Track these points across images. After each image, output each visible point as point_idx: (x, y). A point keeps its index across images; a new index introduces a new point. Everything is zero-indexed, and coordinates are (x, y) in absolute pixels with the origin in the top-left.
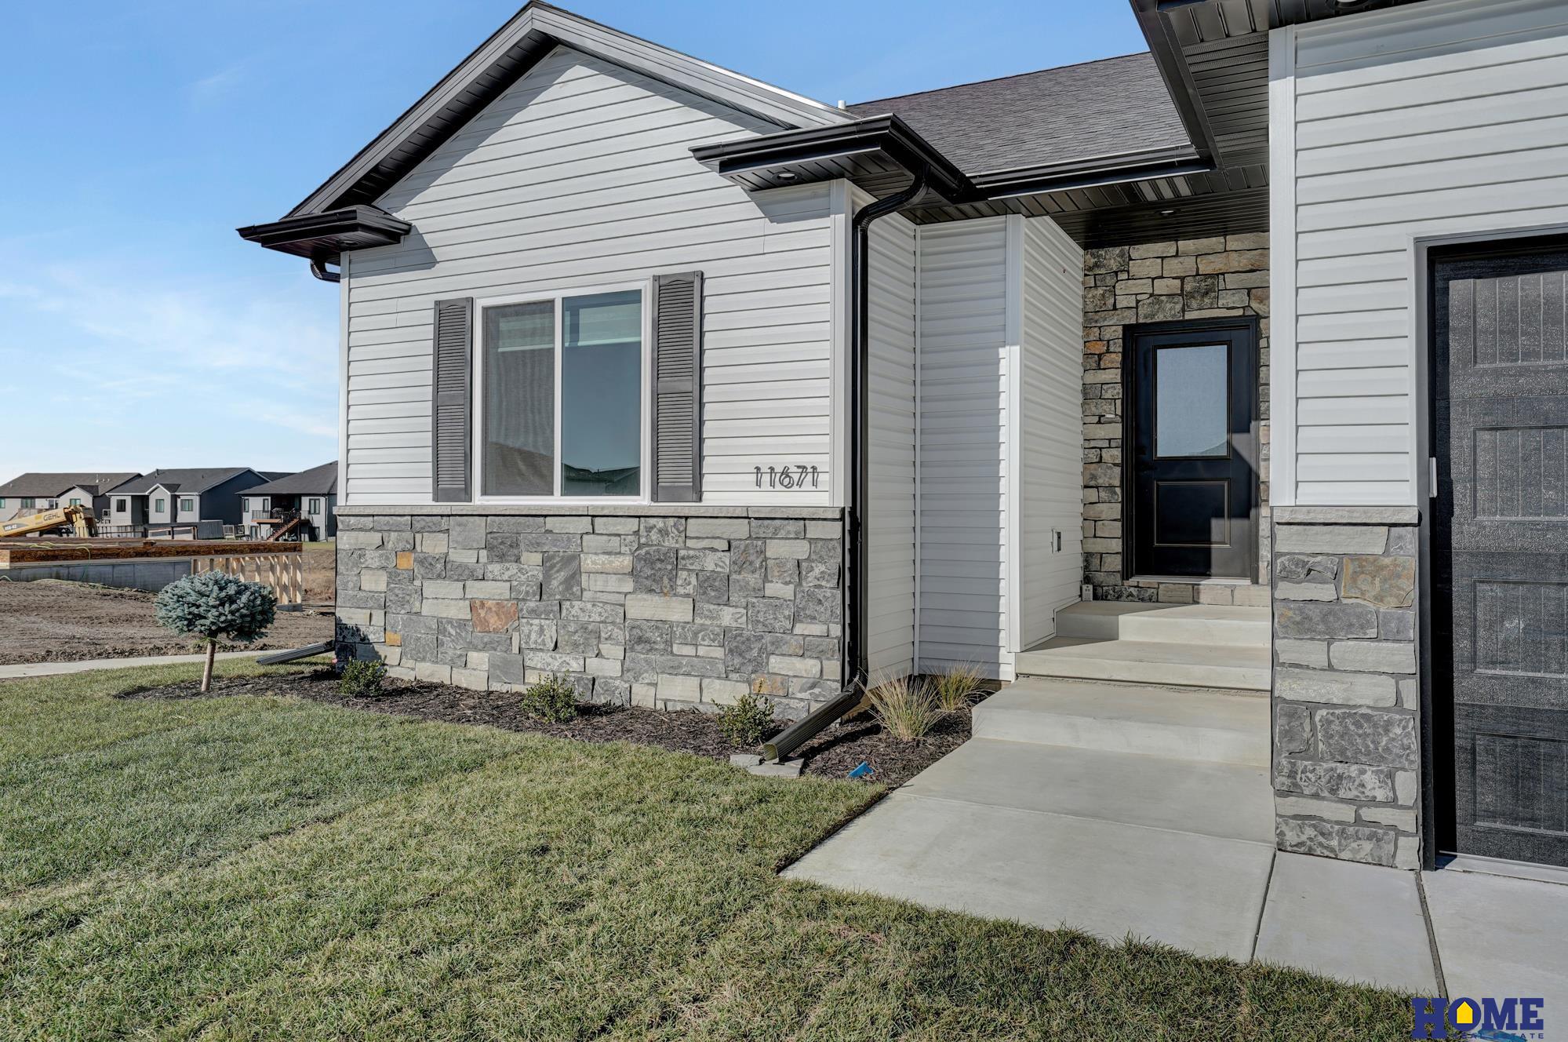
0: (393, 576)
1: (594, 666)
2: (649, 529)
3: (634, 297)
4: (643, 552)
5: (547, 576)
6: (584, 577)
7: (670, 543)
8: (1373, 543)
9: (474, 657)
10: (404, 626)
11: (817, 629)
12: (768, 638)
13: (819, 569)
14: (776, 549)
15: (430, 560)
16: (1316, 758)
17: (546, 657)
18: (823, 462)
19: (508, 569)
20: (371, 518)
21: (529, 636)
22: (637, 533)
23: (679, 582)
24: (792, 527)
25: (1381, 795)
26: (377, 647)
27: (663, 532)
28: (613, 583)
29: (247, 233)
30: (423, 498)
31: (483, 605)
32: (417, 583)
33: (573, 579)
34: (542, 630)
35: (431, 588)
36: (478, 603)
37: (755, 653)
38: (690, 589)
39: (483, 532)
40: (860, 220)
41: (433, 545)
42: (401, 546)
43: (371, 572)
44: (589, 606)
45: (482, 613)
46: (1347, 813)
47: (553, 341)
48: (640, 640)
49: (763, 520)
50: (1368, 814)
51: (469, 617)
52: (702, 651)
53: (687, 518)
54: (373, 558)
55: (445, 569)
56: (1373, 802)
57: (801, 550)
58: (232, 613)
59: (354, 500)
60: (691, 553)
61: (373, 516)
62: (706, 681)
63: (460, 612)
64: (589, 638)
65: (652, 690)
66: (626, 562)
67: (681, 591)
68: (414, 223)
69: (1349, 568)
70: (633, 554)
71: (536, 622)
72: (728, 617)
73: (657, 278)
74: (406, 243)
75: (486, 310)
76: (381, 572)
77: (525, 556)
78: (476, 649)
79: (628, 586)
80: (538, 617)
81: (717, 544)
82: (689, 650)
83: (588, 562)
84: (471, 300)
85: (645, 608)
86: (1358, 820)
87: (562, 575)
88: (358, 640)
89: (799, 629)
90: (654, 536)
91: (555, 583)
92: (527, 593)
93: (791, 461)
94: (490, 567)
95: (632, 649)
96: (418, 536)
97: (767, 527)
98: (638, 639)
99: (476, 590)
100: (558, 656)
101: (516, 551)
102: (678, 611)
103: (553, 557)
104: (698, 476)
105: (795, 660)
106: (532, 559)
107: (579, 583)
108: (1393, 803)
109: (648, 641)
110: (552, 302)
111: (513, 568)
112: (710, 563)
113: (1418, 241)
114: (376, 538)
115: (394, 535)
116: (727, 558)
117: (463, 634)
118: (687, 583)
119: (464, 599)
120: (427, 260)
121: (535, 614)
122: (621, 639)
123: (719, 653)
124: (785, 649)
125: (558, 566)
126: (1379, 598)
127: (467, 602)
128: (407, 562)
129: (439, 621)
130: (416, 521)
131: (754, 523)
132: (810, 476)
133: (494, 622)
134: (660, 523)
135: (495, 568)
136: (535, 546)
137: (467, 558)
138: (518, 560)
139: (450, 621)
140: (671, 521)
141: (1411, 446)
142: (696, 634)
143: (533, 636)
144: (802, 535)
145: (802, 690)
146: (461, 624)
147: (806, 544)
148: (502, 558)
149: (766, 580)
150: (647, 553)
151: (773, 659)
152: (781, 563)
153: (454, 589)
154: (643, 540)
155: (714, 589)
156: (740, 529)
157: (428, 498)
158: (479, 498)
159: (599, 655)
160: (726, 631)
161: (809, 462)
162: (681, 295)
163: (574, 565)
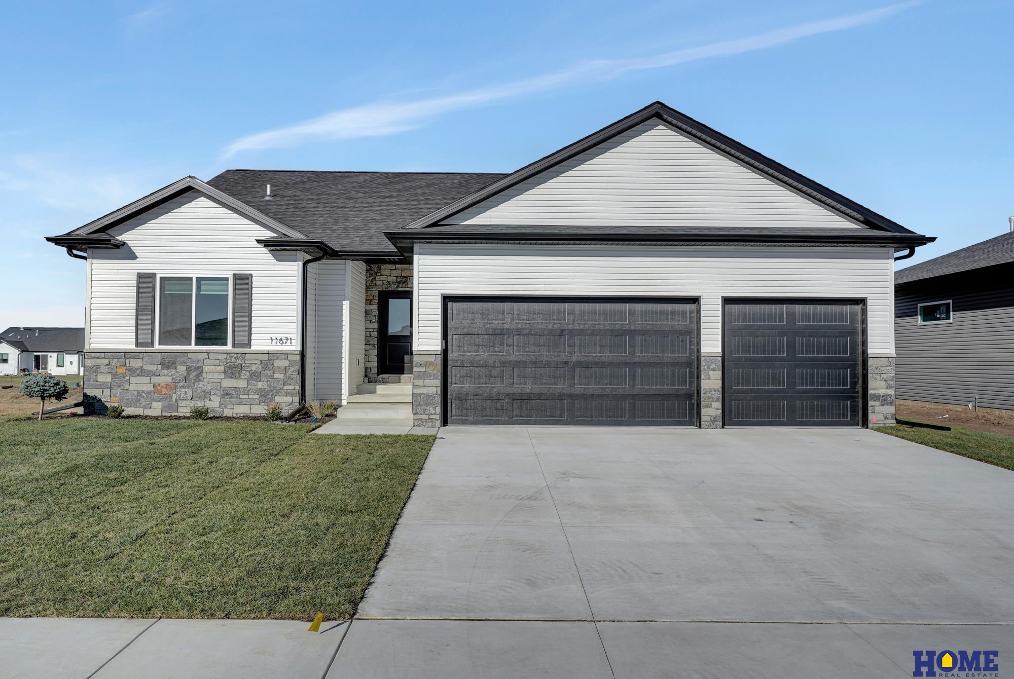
0: (115, 375)
1: (208, 404)
2: (231, 357)
3: (227, 279)
4: (229, 365)
5: (189, 374)
6: (204, 374)
7: (239, 362)
8: (432, 359)
9: (154, 404)
10: (120, 394)
11: (291, 387)
12: (274, 391)
13: (292, 369)
14: (277, 363)
15: (134, 369)
16: (421, 406)
17: (188, 402)
18: (294, 337)
19: (171, 372)
20: (103, 354)
21: (180, 395)
22: (226, 358)
23: (242, 374)
24: (283, 356)
25: (433, 412)
26: (105, 403)
27: (237, 358)
28: (216, 376)
29: (49, 239)
30: (130, 346)
31: (159, 385)
32: (127, 378)
33: (200, 374)
34: (186, 393)
35: (133, 380)
36: (157, 385)
37: (270, 396)
38: (246, 377)
39: (160, 358)
40: (305, 264)
41: (135, 364)
42: (119, 364)
43: (103, 374)
44: (206, 384)
45: (159, 388)
46: (427, 417)
47: (191, 291)
48: (227, 394)
49: (273, 355)
50: (431, 417)
51: (153, 390)
52: (250, 396)
53: (245, 354)
54: (104, 369)
55: (142, 372)
56: (432, 414)
57: (286, 363)
59: (93, 346)
60: (247, 365)
61: (104, 353)
62: (252, 406)
63: (151, 388)
64: (207, 394)
65: (232, 410)
66: (222, 368)
67: (243, 377)
68: (127, 242)
69: (428, 364)
70: (224, 366)
71: (184, 390)
72: (260, 385)
73: (234, 275)
74: (122, 249)
75: (161, 278)
76: (108, 374)
77: (179, 367)
78: (156, 401)
79: (222, 376)
80: (185, 388)
81: (256, 362)
82: (246, 397)
83: (206, 369)
84: (154, 274)
85: (228, 383)
86: (429, 418)
87: (195, 373)
88: (96, 401)
89: (285, 388)
90: (233, 359)
91: (192, 376)
92: (180, 380)
93: (283, 336)
94: (163, 371)
95: (224, 397)
96: (128, 361)
97: (275, 356)
98: (226, 394)
99: (155, 380)
100: (193, 402)
101: (174, 365)
102: (242, 384)
103: (191, 367)
104: (250, 340)
105: (283, 397)
106: (182, 369)
107: (202, 376)
108: (435, 414)
109: (230, 394)
110: (192, 278)
111: (173, 371)
112: (254, 368)
113: (441, 294)
114: (106, 361)
115: (115, 360)
116: (260, 367)
117: (150, 396)
118: (245, 374)
119: (150, 383)
120: (132, 256)
121: (183, 387)
122: (219, 394)
123: (257, 397)
124: (280, 394)
125: (193, 370)
126: (433, 370)
127: (152, 385)
128: (121, 370)
129: (138, 392)
130: (127, 355)
131: (270, 355)
132: (289, 341)
133: (164, 391)
134: (235, 355)
135: (165, 372)
136: (183, 363)
137: (153, 368)
138: (175, 368)
139: (143, 392)
140: (239, 355)
141: (440, 338)
142: (248, 391)
143: (182, 395)
144: (286, 359)
145: (286, 406)
146: (149, 393)
147: (288, 361)
148: (168, 368)
149: (274, 373)
150: (230, 365)
151: (276, 397)
152: (279, 368)
153: (147, 379)
154: (228, 361)
155: (255, 376)
156: (266, 357)
157: (133, 347)
158: (157, 346)
159: (210, 400)
160: (259, 390)
161: (289, 336)
162: (243, 281)
163: (200, 369)
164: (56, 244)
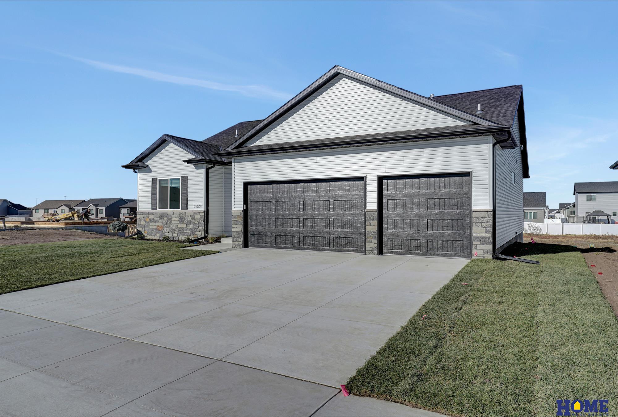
0: (146, 222)
1: (174, 235)
2: (181, 214)
3: (179, 179)
5: (168, 221)
8: (239, 214)
9: (157, 235)
10: (147, 230)
11: (201, 228)
12: (195, 229)
13: (201, 219)
15: (151, 219)
16: (235, 237)
17: (167, 234)
18: (202, 204)
19: (162, 221)
21: (165, 231)
22: (179, 215)
24: (198, 213)
26: (143, 234)
27: (183, 214)
28: (176, 222)
29: (123, 166)
30: (150, 209)
32: (149, 223)
33: (171, 222)
34: (167, 230)
35: (151, 224)
36: (158, 226)
37: (194, 232)
39: (158, 215)
40: (207, 170)
41: (151, 217)
42: (147, 217)
43: (142, 222)
44: (173, 226)
47: (168, 185)
49: (195, 213)
50: (239, 243)
53: (186, 212)
54: (143, 219)
55: (153, 221)
57: (199, 217)
58: (121, 227)
59: (140, 210)
60: (186, 217)
61: (143, 213)
63: (155, 227)
64: (173, 231)
65: (181, 238)
66: (178, 219)
68: (149, 165)
69: (238, 217)
72: (191, 227)
73: (182, 177)
74: (147, 168)
75: (159, 180)
76: (144, 222)
77: (165, 218)
78: (158, 233)
79: (178, 222)
81: (189, 216)
82: (186, 232)
83: (173, 219)
84: (157, 178)
85: (180, 226)
86: (238, 244)
87: (170, 221)
88: (140, 233)
89: (199, 228)
90: (182, 215)
91: (169, 223)
92: (165, 224)
93: (198, 204)
95: (179, 232)
96: (149, 216)
98: (179, 230)
99: (158, 224)
100: (169, 234)
101: (163, 218)
102: (184, 226)
103: (168, 218)
104: (187, 206)
105: (199, 232)
106: (165, 219)
108: (241, 242)
109: (181, 231)
110: (168, 179)
112: (188, 219)
113: (243, 182)
114: (143, 216)
115: (146, 215)
116: (191, 218)
117: (156, 231)
118: (186, 222)
119: (156, 225)
120: (150, 171)
121: (166, 227)
122: (177, 231)
123: (189, 232)
124: (197, 231)
126: (240, 220)
128: (148, 220)
129: (152, 229)
130: (149, 213)
132: (201, 206)
133: (160, 229)
135: (160, 220)
136: (166, 217)
137: (156, 219)
139: (154, 229)
141: (242, 204)
142: (187, 229)
144: (199, 215)
145: (199, 237)
146: (156, 229)
148: (161, 219)
149: (195, 221)
150: (181, 218)
152: (197, 218)
153: (154, 224)
155: (189, 222)
156: (192, 214)
157: (151, 210)
158: (158, 209)
159: (174, 233)
160: (190, 229)
161: (200, 204)
162: (185, 179)
163: (171, 220)
164: (126, 168)
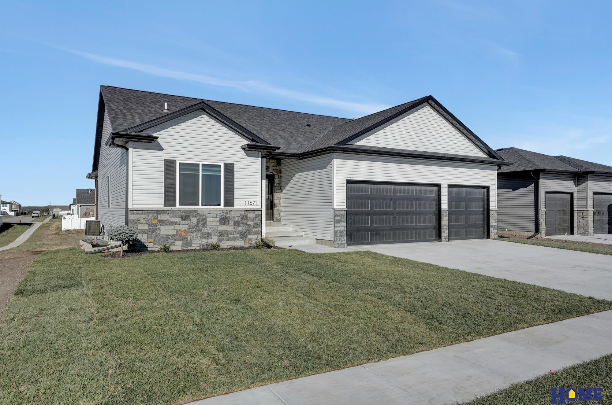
0: (150, 225)
1: (210, 241)
2: (223, 213)
3: (220, 166)
4: (222, 217)
5: (198, 223)
6: (208, 223)
7: (228, 215)
8: (342, 212)
9: (177, 242)
10: (154, 238)
11: (257, 229)
12: (248, 232)
13: (257, 219)
14: (250, 216)
15: (163, 221)
16: (338, 237)
17: (198, 240)
18: (258, 200)
19: (187, 222)
20: (142, 211)
21: (193, 236)
22: (221, 213)
23: (230, 223)
24: (252, 212)
25: (343, 240)
26: (144, 244)
27: (226, 213)
28: (215, 224)
30: (160, 205)
31: (180, 230)
32: (159, 226)
33: (205, 223)
34: (197, 235)
35: (162, 228)
36: (178, 230)
37: (246, 235)
38: (232, 224)
39: (180, 213)
41: (164, 217)
42: (153, 218)
43: (142, 225)
44: (209, 229)
45: (180, 232)
46: (340, 242)
47: (199, 172)
48: (221, 235)
49: (247, 211)
50: (343, 242)
51: (176, 233)
52: (235, 236)
53: (231, 210)
54: (142, 221)
55: (168, 223)
57: (254, 216)
59: (134, 206)
60: (233, 217)
61: (143, 210)
62: (236, 241)
63: (174, 232)
64: (209, 235)
65: (224, 244)
66: (218, 219)
67: (230, 224)
68: (158, 138)
69: (341, 215)
70: (219, 217)
71: (195, 233)
72: (240, 229)
73: (224, 163)
74: (154, 143)
75: (180, 163)
76: (146, 224)
77: (192, 219)
78: (178, 240)
79: (219, 224)
80: (196, 232)
81: (238, 215)
82: (232, 236)
83: (208, 220)
84: (175, 161)
85: (222, 228)
87: (202, 223)
88: (137, 242)
89: (254, 230)
91: (200, 224)
92: (193, 227)
93: (252, 200)
94: (182, 222)
95: (219, 237)
96: (159, 215)
97: (248, 212)
98: (221, 234)
99: (177, 227)
100: (201, 240)
101: (189, 218)
102: (230, 228)
103: (199, 219)
104: (233, 202)
105: (253, 235)
106: (194, 220)
107: (206, 224)
109: (223, 235)
110: (199, 164)
111: (189, 222)
112: (236, 219)
113: (346, 180)
114: (144, 216)
115: (151, 215)
116: (240, 218)
117: (174, 238)
118: (231, 222)
119: (174, 229)
120: (160, 148)
121: (194, 231)
122: (217, 235)
123: (238, 235)
124: (251, 233)
125: (201, 221)
126: (343, 219)
127: (175, 230)
128: (154, 222)
129: (166, 235)
130: (160, 212)
131: (245, 211)
132: (255, 203)
133: (183, 234)
134: (226, 211)
135: (184, 222)
136: (194, 217)
137: (176, 220)
138: (190, 220)
139: (170, 235)
140: (228, 211)
141: (345, 202)
142: (234, 232)
143: (194, 236)
144: (254, 213)
145: (254, 241)
146: (173, 236)
147: (255, 215)
148: (185, 220)
149: (247, 221)
150: (223, 217)
151: (249, 236)
152: (250, 218)
153: (172, 227)
154: (222, 215)
155: (237, 224)
156: (243, 212)
157: (162, 206)
158: (178, 206)
159: (211, 238)
160: (240, 231)
161: (254, 200)
162: (230, 168)
163: (205, 220)
